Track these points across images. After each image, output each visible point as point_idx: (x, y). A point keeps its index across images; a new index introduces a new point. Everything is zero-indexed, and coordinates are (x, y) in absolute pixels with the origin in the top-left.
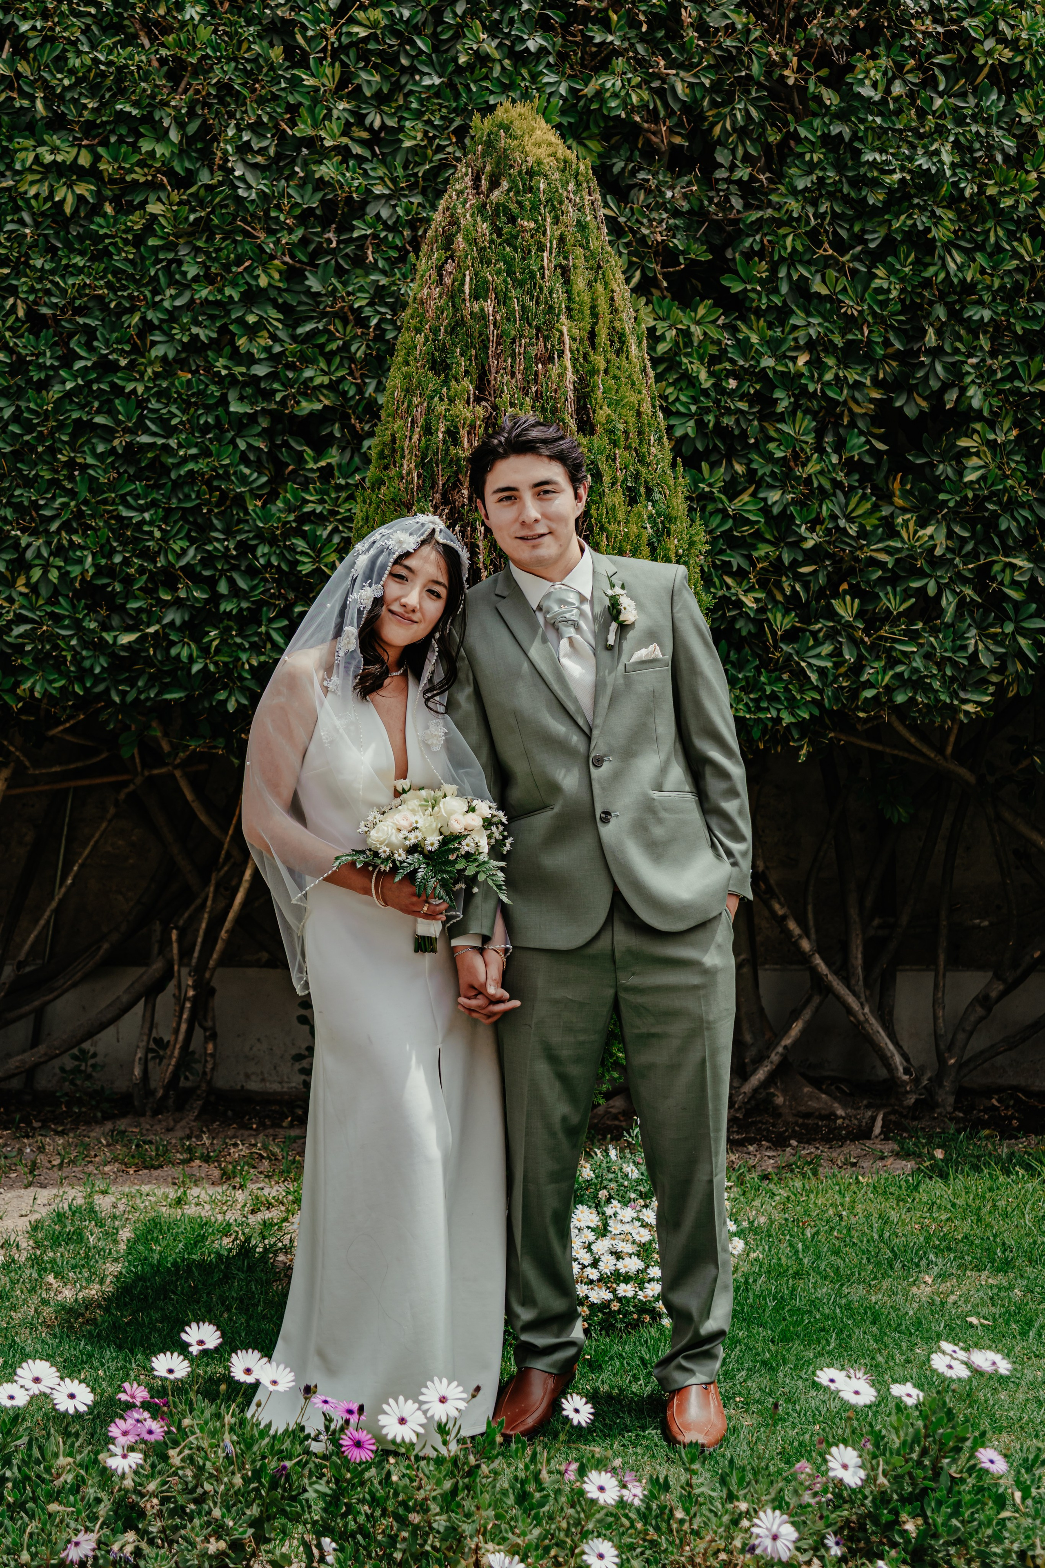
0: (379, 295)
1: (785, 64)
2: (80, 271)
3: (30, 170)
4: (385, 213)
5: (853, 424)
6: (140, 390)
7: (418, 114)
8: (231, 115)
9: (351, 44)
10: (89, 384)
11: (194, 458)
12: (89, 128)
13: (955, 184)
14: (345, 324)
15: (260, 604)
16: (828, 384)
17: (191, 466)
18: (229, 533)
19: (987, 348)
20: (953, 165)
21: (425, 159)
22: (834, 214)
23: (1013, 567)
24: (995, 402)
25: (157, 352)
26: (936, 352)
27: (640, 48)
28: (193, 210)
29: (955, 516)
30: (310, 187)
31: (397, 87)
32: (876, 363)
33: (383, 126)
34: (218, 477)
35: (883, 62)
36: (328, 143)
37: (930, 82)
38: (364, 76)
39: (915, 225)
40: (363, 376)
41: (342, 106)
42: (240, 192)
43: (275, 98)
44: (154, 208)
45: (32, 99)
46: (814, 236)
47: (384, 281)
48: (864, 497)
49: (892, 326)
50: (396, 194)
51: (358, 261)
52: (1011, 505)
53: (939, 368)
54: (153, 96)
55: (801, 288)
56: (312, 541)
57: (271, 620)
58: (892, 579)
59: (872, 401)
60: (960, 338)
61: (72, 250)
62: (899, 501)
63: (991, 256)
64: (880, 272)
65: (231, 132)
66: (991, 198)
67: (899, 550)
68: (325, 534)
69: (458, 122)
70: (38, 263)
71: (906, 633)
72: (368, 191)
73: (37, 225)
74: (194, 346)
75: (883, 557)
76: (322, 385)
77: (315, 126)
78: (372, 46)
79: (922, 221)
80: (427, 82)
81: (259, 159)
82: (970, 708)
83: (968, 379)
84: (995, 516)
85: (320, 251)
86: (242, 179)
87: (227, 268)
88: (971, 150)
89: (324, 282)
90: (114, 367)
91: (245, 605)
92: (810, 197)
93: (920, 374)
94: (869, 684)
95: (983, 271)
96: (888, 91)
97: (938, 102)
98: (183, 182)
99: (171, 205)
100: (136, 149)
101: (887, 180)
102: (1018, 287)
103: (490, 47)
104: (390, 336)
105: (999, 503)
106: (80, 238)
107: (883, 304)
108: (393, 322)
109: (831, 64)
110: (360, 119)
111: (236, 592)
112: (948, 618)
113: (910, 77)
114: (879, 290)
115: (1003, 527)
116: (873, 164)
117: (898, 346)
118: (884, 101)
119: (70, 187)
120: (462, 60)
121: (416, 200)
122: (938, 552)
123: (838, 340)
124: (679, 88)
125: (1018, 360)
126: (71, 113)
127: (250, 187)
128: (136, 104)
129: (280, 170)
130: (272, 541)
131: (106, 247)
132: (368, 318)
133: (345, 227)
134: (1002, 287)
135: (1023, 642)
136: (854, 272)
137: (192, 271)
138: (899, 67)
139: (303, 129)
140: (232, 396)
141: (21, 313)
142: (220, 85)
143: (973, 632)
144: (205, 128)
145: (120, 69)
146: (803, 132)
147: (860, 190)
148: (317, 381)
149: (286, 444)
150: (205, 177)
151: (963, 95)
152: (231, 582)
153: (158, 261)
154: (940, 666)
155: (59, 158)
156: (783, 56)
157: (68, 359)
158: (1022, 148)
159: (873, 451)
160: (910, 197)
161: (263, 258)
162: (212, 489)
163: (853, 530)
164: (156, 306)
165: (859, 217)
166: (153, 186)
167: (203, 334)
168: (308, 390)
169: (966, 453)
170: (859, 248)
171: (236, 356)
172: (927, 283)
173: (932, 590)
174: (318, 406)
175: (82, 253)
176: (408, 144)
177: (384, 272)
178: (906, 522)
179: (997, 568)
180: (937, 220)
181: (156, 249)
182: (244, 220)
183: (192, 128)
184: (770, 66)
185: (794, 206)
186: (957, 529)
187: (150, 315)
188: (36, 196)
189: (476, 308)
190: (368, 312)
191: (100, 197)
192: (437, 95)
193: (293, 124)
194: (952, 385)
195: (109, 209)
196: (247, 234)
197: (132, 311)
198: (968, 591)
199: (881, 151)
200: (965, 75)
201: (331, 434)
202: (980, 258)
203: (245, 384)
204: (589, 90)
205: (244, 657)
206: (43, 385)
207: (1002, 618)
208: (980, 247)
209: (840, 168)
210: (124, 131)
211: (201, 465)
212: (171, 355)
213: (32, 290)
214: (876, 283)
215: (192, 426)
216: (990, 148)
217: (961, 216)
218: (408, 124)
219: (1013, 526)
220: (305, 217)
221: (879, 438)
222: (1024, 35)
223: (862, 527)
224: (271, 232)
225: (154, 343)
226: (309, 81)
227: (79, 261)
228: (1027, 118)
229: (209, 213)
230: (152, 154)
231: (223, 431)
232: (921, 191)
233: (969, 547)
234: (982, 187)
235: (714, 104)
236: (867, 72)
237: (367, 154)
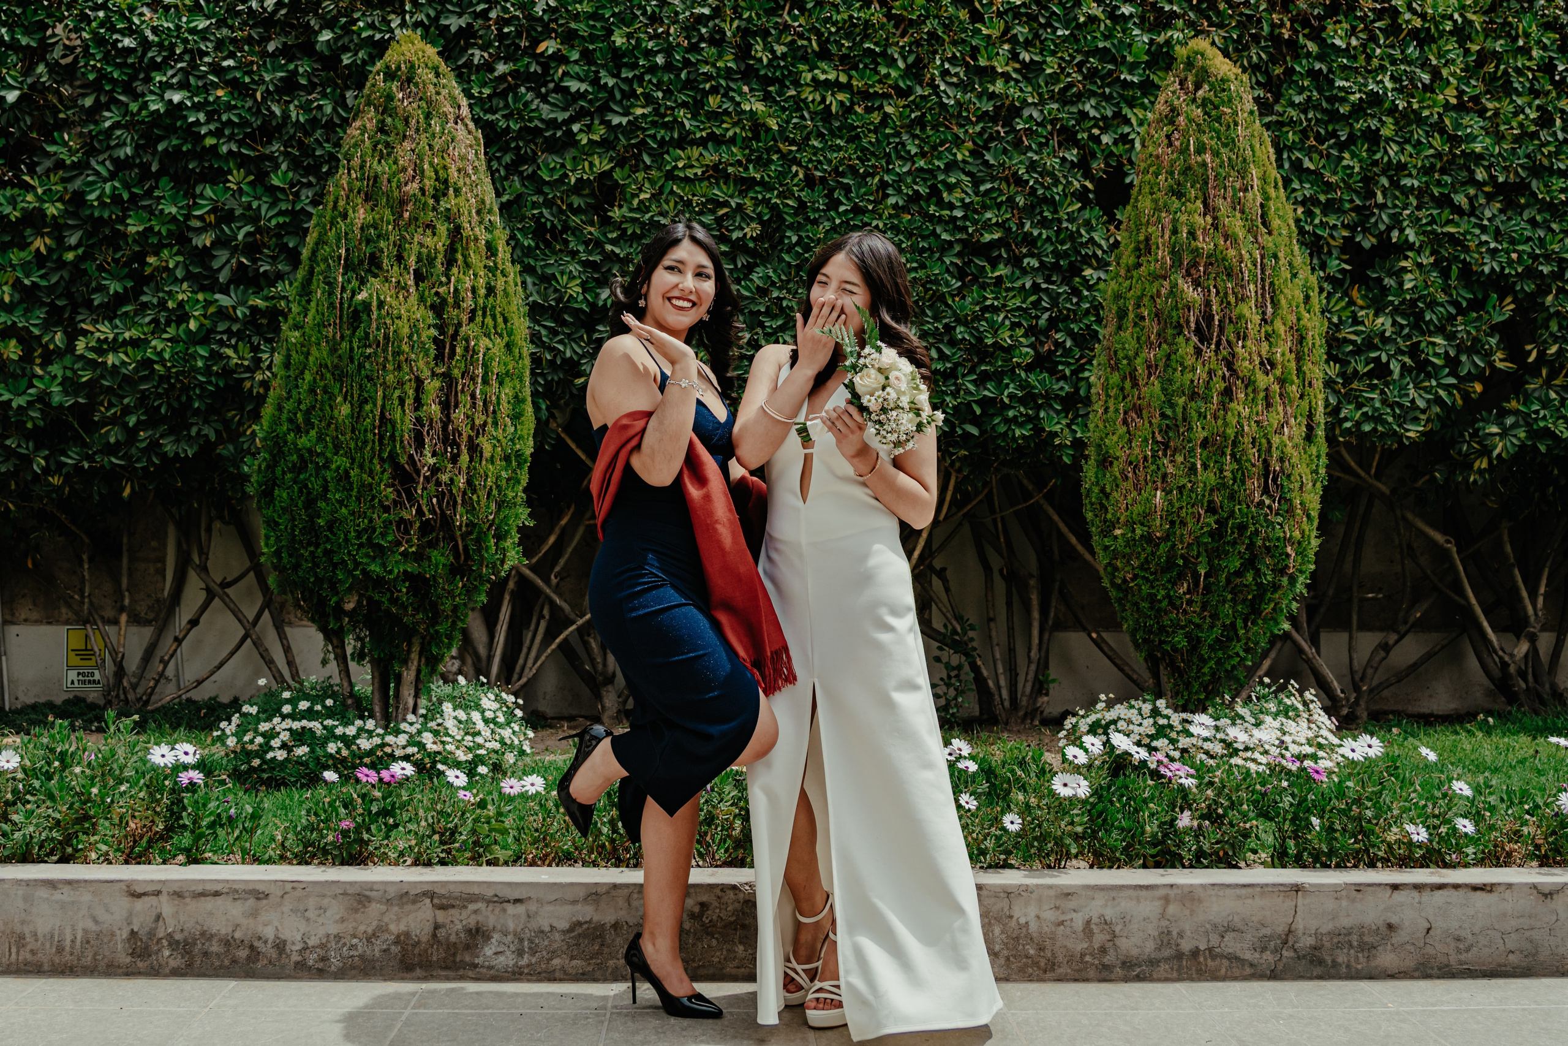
0: (1032, 166)
1: (1282, 25)
2: (839, 149)
3: (807, 85)
4: (1035, 114)
5: (1330, 253)
6: (881, 225)
7: (1053, 53)
8: (935, 52)
9: (1010, 9)
10: (848, 221)
11: (915, 269)
12: (844, 59)
13: (1393, 101)
14: (1009, 186)
15: (956, 365)
16: (1316, 226)
17: (913, 275)
18: (936, 318)
19: (1415, 203)
20: (1393, 90)
21: (1058, 81)
22: (1317, 120)
23: (1434, 344)
24: (1422, 238)
25: (891, 201)
26: (1382, 207)
27: (1191, 14)
28: (912, 111)
29: (1396, 310)
30: (985, 98)
31: (1037, 36)
32: (1345, 212)
33: (1032, 60)
34: (931, 282)
35: (1345, 26)
36: (1000, 70)
37: (1373, 38)
38: (1019, 28)
39: (1369, 127)
40: (1020, 218)
41: (1006, 47)
42: (945, 101)
43: (964, 41)
44: (889, 109)
45: (809, 40)
46: (1304, 133)
47: (1036, 158)
48: (1341, 299)
49: (1355, 191)
50: (1042, 102)
51: (1017, 144)
52: (1432, 304)
53: (1384, 217)
54: (887, 39)
55: (1297, 165)
56: (992, 324)
57: (964, 376)
58: (1358, 351)
59: (1344, 237)
60: (1397, 198)
61: (833, 135)
62: (1360, 302)
63: (1414, 147)
64: (1346, 155)
65: (938, 63)
66: (1413, 111)
67: (1362, 332)
68: (1000, 319)
69: (1079, 58)
70: (816, 144)
71: (1370, 386)
72: (1025, 100)
73: (812, 119)
74: (916, 197)
75: (1353, 337)
76: (997, 224)
77: (990, 59)
78: (1023, 10)
79: (1374, 124)
80: (1060, 33)
81: (955, 80)
82: (1409, 434)
83: (1405, 224)
84: (1422, 311)
85: (991, 138)
86: (945, 92)
87: (934, 148)
88: (1401, 81)
89: (995, 158)
90: (862, 211)
91: (949, 365)
92: (1304, 108)
93: (1373, 220)
94: (1346, 419)
95: (1411, 156)
96: (1349, 44)
97: (1378, 51)
98: (903, 93)
99: (896, 106)
100: (877, 73)
101: (1352, 98)
102: (1433, 166)
103: (1096, 11)
104: (1040, 192)
105: (1425, 303)
106: (839, 129)
107: (1350, 176)
108: (1042, 184)
109: (1311, 26)
110: (1015, 56)
111: (943, 357)
112: (1396, 376)
113: (1361, 35)
114: (1348, 167)
115: (1428, 318)
116: (1340, 89)
117: (1358, 202)
118: (1347, 49)
119: (833, 95)
120: (1082, 19)
121: (1055, 106)
122: (1387, 334)
123: (1322, 198)
124: (1216, 39)
125: (1435, 212)
126: (833, 49)
127: (949, 97)
128: (876, 44)
129: (966, 86)
130: (966, 324)
131: (858, 135)
132: (1027, 182)
133: (1008, 123)
134: (1423, 166)
135: (1442, 393)
136: (1329, 155)
137: (914, 150)
138: (1354, 28)
139: (983, 62)
140: (939, 230)
141: (801, 176)
142: (928, 33)
143: (1411, 386)
144: (918, 59)
145: (867, 21)
146: (1298, 69)
147: (1333, 105)
148: (994, 221)
149: (971, 261)
150: (919, 91)
151: (1392, 47)
152: (939, 350)
153: (889, 143)
154: (1391, 406)
155: (830, 77)
156: (1281, 20)
157: (834, 204)
158: (1433, 81)
159: (1343, 271)
160: (1364, 110)
161: (958, 142)
162: (927, 290)
163: (1335, 320)
164: (888, 171)
165: (1330, 121)
166: (886, 96)
167: (923, 190)
168: (988, 226)
169: (1404, 270)
170: (1332, 141)
171: (940, 203)
172: (1375, 163)
173: (1384, 358)
174: (996, 236)
175: (841, 138)
176: (1049, 71)
177: (1036, 153)
178: (1367, 315)
179: (1423, 345)
180: (1383, 123)
181: (888, 136)
182: (945, 118)
183: (911, 59)
184: (1273, 26)
185: (1293, 113)
186: (1399, 319)
187: (886, 178)
188: (813, 101)
189: (1199, 159)
190: (1026, 177)
191: (853, 104)
192: (1064, 42)
193: (975, 59)
194: (1393, 228)
195: (859, 110)
196: (947, 127)
197: (873, 175)
198: (1407, 360)
199: (1347, 80)
200: (1393, 34)
201: (1000, 255)
202: (1408, 147)
203: (947, 223)
204: (1161, 39)
205: (948, 399)
206: (815, 222)
207: (1429, 376)
208: (1408, 141)
209: (1320, 91)
210: (867, 61)
211: (921, 274)
212: (901, 203)
213: (810, 161)
214: (1345, 163)
215: (914, 249)
216: (1411, 80)
217: (1396, 123)
218: (1049, 59)
219: (1434, 317)
220: (983, 117)
221: (1345, 262)
222: (1430, 11)
223: (1340, 318)
224: (962, 126)
225: (888, 195)
226: (985, 31)
227: (838, 141)
228: (1434, 62)
229: (924, 115)
230: (888, 75)
231: (933, 252)
232: (1371, 106)
233: (1406, 331)
234: (1409, 102)
235: (1236, 50)
236: (1336, 32)
237: (1019, 78)
